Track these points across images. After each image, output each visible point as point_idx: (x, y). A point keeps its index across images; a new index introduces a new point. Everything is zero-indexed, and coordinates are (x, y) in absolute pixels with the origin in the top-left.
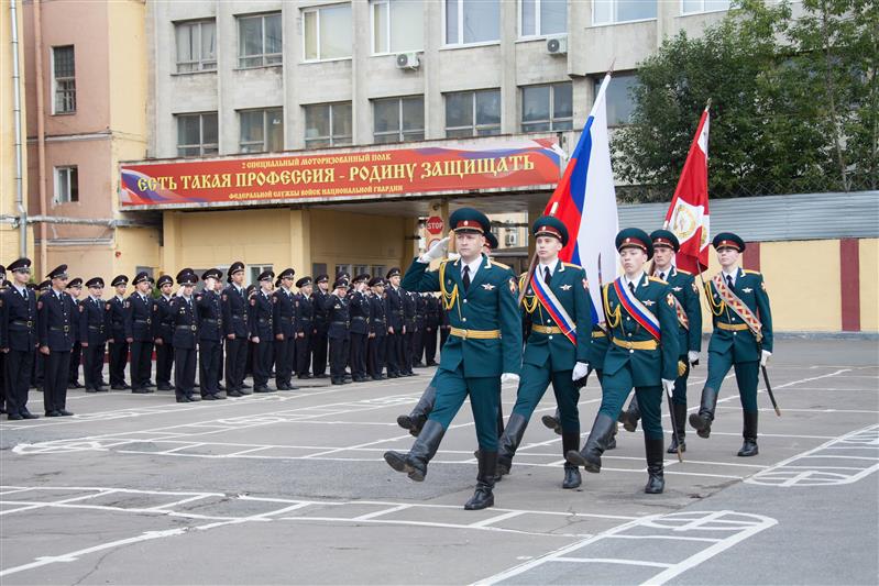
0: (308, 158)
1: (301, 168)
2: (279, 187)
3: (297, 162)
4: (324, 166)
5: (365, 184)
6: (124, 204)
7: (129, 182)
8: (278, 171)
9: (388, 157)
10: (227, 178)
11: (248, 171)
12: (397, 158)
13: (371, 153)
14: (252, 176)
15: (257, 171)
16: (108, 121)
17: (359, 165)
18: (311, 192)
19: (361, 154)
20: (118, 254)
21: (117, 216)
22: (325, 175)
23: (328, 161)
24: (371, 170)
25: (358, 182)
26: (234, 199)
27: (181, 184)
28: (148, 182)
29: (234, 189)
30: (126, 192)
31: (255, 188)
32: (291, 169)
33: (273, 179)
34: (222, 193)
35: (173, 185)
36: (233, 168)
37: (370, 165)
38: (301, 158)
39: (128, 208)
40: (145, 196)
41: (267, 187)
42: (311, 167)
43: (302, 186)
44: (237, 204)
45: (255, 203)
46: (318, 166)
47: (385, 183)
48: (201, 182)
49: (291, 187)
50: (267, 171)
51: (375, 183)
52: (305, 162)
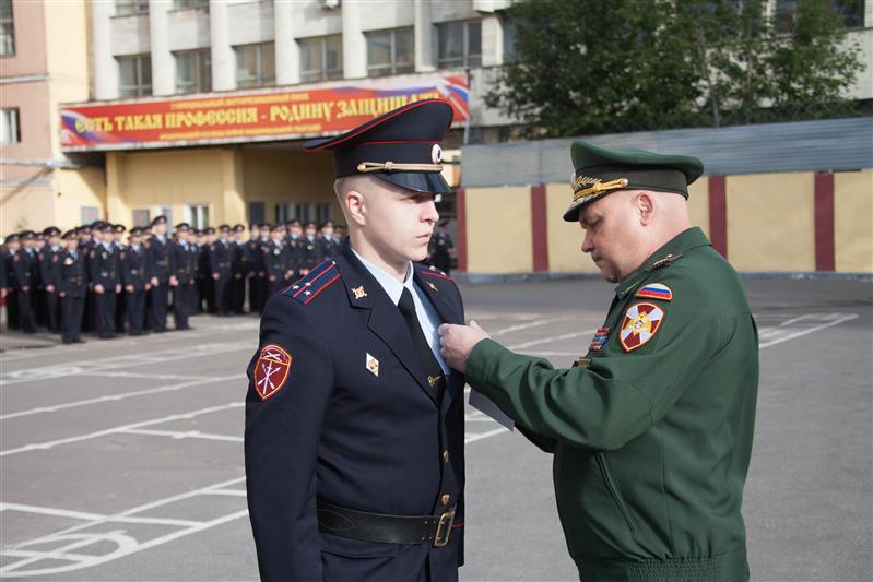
0: (232, 98)
1: (226, 108)
2: (206, 127)
3: (221, 103)
4: (248, 106)
5: (286, 123)
6: (64, 145)
7: (68, 123)
8: (205, 111)
9: (305, 97)
10: (158, 118)
11: (177, 111)
12: (316, 97)
13: (290, 93)
14: (181, 117)
15: (185, 111)
16: (45, 63)
17: (280, 105)
18: (235, 132)
19: (281, 94)
20: (60, 194)
21: (58, 157)
22: (248, 115)
23: (250, 101)
24: (290, 109)
25: (280, 122)
26: (164, 140)
27: (115, 125)
28: (85, 123)
29: (165, 130)
30: (66, 133)
31: (184, 129)
32: (216, 109)
33: (200, 119)
34: (153, 134)
35: (109, 127)
36: (164, 108)
37: (289, 104)
38: (225, 99)
39: (68, 149)
40: (84, 137)
41: (195, 128)
42: (235, 107)
43: (226, 126)
44: (167, 144)
45: (183, 143)
46: (241, 107)
47: (305, 122)
48: (134, 123)
49: (217, 127)
50: (194, 112)
51: (295, 123)
52: (229, 102)
